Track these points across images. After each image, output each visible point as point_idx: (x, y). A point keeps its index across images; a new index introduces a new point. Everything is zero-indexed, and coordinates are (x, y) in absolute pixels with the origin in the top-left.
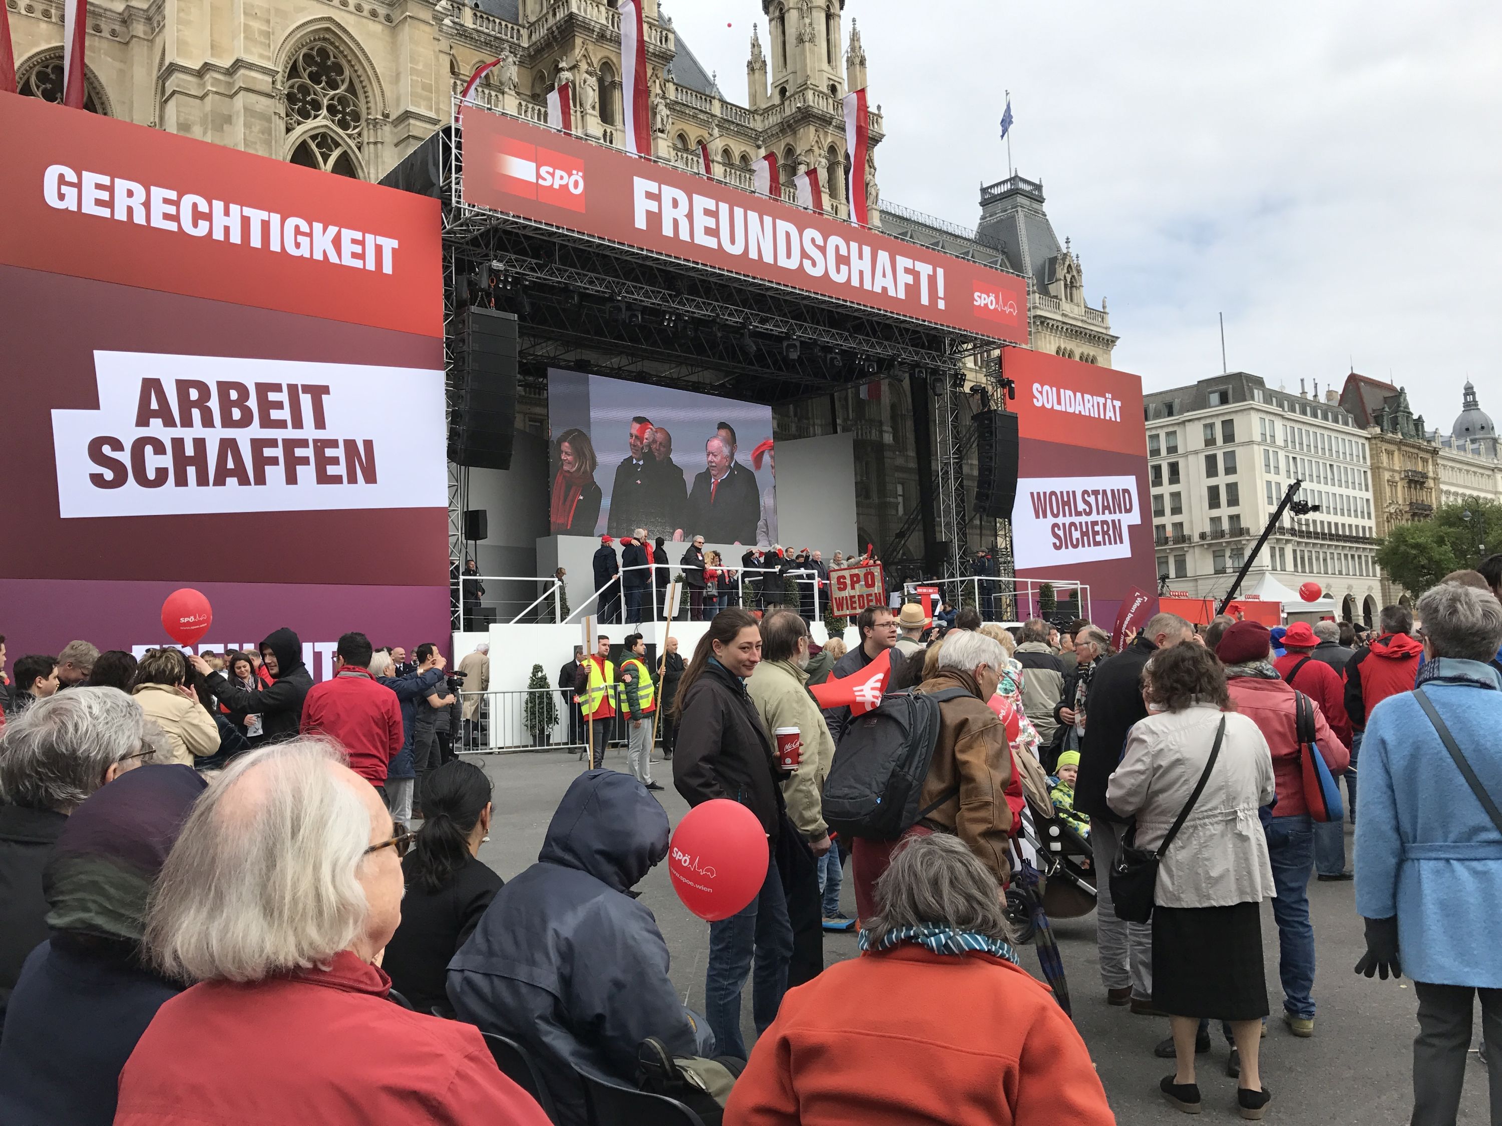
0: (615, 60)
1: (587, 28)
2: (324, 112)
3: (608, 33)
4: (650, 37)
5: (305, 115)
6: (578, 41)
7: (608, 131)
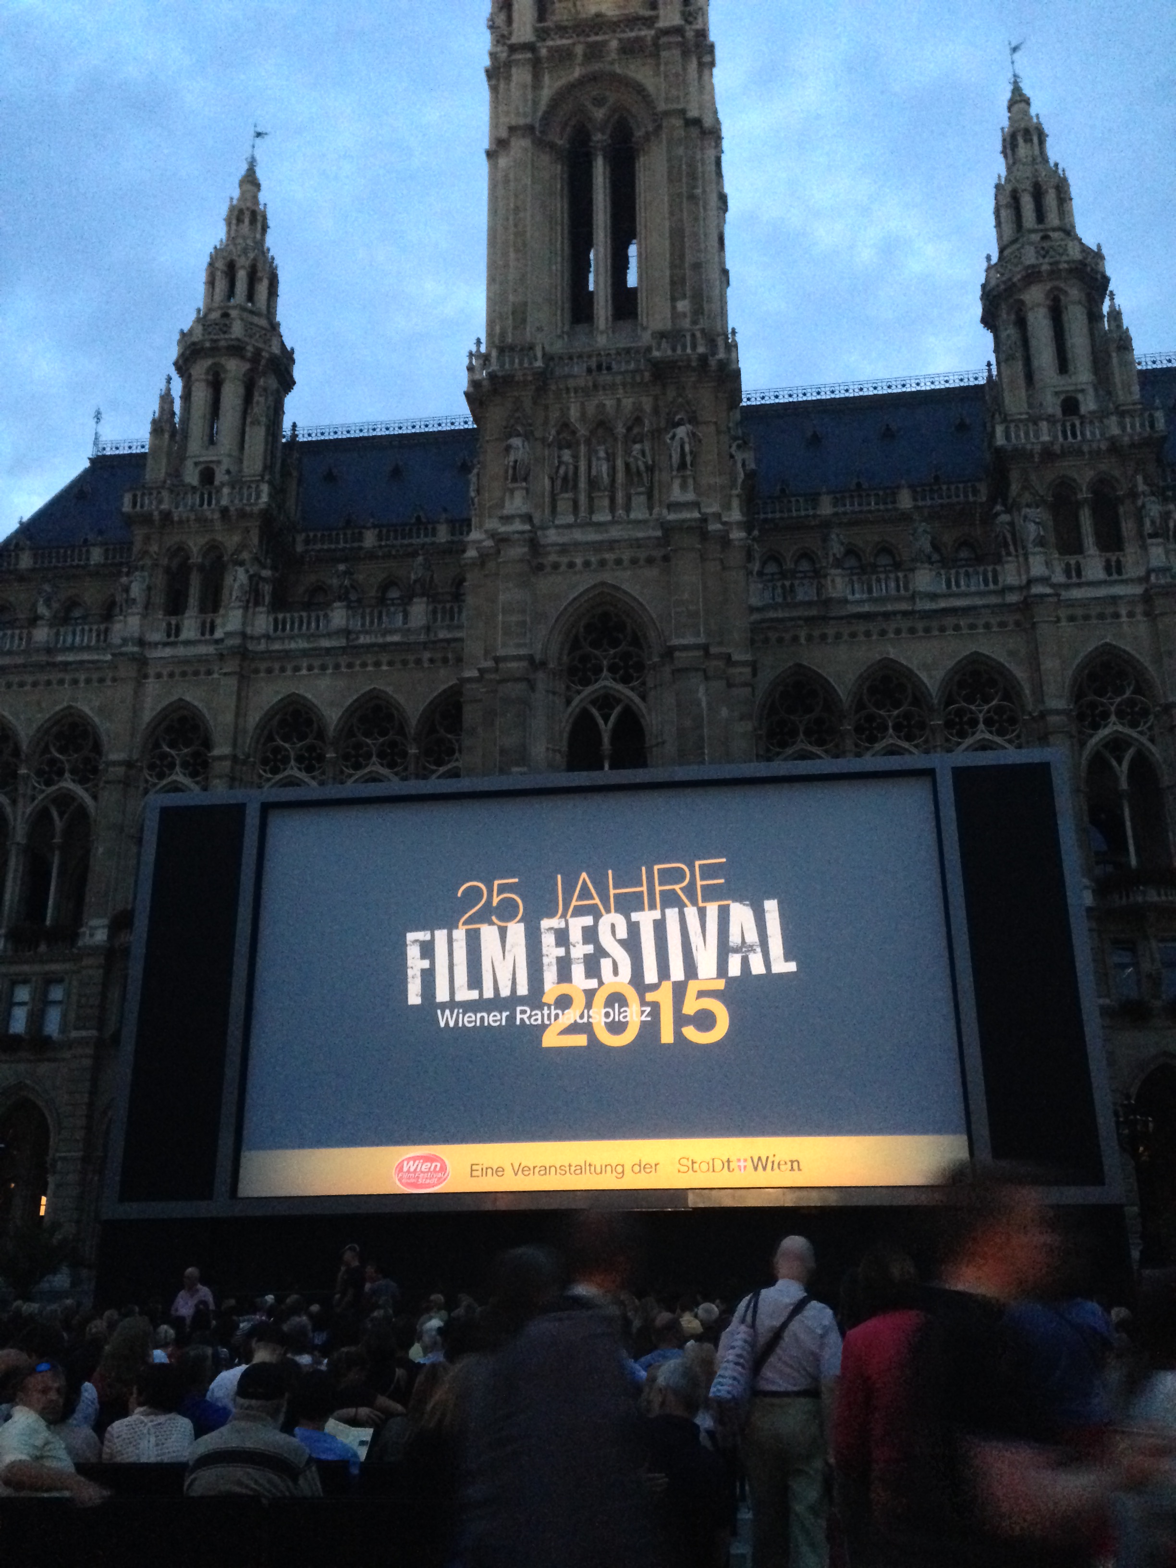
0: (1076, 476)
1: (1021, 454)
2: (605, 672)
3: (1057, 448)
4: (1124, 429)
5: (586, 682)
6: (1014, 475)
7: (1073, 562)
